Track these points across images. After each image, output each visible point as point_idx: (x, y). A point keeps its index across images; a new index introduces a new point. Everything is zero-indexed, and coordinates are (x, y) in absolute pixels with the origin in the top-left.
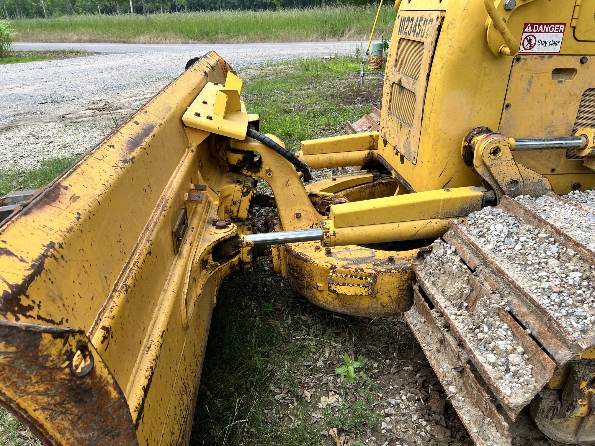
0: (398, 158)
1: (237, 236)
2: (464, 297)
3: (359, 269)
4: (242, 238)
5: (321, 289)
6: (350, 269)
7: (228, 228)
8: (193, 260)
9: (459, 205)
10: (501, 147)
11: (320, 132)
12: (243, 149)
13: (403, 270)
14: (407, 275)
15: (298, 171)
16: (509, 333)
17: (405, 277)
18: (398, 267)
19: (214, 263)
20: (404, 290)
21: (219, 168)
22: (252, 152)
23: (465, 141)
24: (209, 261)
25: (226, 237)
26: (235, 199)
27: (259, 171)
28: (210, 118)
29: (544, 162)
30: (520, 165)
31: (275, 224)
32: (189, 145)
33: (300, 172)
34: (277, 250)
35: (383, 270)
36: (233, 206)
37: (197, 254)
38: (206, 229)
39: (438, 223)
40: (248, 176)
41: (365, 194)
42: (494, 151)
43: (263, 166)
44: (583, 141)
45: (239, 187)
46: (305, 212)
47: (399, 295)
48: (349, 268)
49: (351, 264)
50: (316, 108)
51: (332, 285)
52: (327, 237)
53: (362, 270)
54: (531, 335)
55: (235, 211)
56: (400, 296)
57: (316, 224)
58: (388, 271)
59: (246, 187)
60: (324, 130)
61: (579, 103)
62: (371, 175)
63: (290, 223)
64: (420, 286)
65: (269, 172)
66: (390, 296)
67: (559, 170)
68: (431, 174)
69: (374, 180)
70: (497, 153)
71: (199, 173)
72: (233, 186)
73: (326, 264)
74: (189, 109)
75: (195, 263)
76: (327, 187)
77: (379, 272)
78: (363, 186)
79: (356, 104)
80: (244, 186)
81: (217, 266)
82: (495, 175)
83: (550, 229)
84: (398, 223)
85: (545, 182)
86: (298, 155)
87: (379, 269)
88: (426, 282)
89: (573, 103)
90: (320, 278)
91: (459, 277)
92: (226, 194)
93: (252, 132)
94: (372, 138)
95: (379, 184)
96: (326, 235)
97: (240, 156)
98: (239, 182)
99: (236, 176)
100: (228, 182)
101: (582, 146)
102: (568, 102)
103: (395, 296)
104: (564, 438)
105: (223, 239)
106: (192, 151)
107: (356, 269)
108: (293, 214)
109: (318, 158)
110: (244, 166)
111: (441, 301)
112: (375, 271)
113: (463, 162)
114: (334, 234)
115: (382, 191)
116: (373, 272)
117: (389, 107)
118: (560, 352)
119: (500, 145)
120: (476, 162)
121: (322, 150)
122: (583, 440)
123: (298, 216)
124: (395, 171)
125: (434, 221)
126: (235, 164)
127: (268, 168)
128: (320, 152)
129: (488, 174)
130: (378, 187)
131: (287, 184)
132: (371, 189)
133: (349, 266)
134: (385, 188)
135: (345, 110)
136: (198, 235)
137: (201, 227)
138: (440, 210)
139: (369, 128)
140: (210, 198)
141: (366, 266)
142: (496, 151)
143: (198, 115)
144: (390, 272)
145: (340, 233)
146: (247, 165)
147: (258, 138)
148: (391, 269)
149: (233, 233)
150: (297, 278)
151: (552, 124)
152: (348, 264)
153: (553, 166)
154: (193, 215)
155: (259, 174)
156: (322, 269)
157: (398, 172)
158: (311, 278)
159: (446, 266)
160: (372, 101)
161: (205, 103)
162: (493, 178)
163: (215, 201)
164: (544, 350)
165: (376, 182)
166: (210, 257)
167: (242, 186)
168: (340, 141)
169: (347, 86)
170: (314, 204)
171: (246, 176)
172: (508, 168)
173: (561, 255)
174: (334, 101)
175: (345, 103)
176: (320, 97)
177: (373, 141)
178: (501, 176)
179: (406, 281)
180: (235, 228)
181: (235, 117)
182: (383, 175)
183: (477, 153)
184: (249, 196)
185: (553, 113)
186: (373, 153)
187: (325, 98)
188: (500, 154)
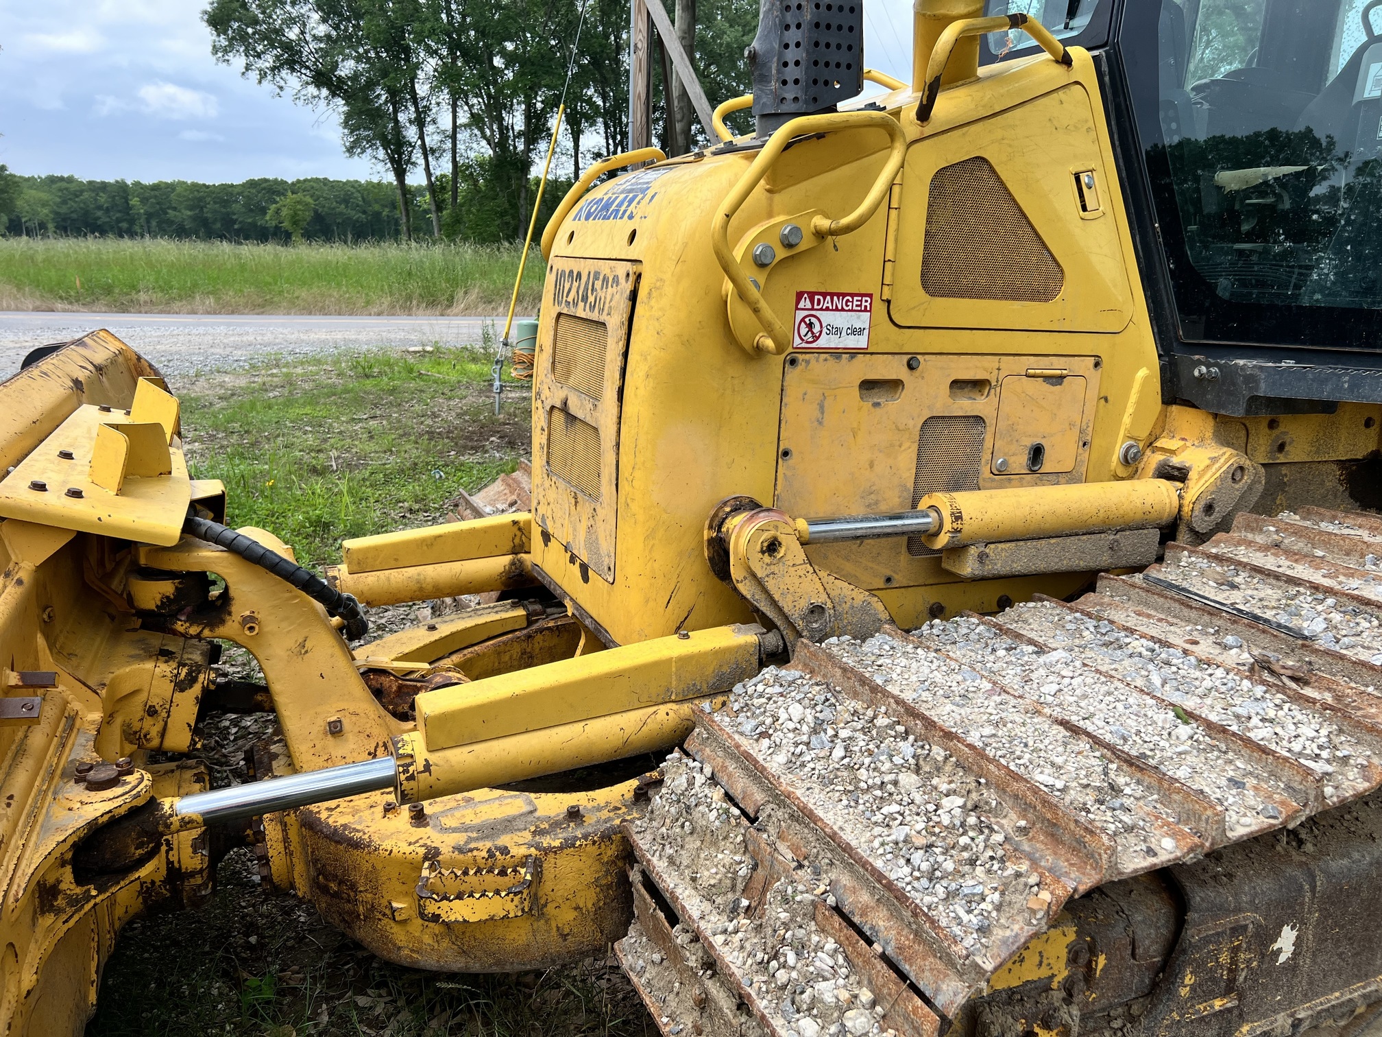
0: (576, 569)
1: (152, 804)
2: (740, 886)
3: (496, 848)
4: (166, 807)
5: (403, 917)
6: (475, 853)
7: (125, 783)
8: (6, 892)
9: (711, 669)
10: (782, 538)
11: (404, 517)
12: (175, 567)
13: (602, 837)
14: (613, 847)
15: (333, 615)
16: (841, 960)
17: (609, 853)
18: (590, 830)
19: (78, 890)
20: (609, 886)
21: (108, 620)
22: (203, 574)
23: (711, 527)
24: (63, 886)
25: (116, 812)
26: (155, 701)
27: (223, 622)
28: (76, 494)
29: (870, 565)
30: (823, 574)
31: (275, 756)
32: (11, 566)
33: (337, 617)
34: (279, 827)
35: (557, 843)
36: (149, 721)
37: (19, 873)
38: (55, 793)
39: (671, 713)
40: (192, 637)
41: (511, 657)
42: (769, 546)
43: (234, 609)
44: (932, 519)
45: (165, 669)
46: (354, 718)
47: (599, 900)
48: (471, 850)
49: (477, 839)
50: (392, 461)
51: (428, 903)
52: (407, 779)
53: (505, 851)
54: (884, 957)
55: (154, 732)
56: (601, 904)
57: (385, 745)
58: (569, 844)
59: (184, 665)
60: (411, 511)
61: (915, 447)
62: (521, 612)
63: (312, 751)
64: (643, 873)
65: (250, 622)
66: (577, 908)
67: (899, 579)
68: (647, 602)
69: (530, 623)
70: (775, 550)
71: (40, 640)
72: (149, 665)
73: (412, 847)
74: (15, 473)
75: (11, 899)
76: (414, 648)
77: (548, 851)
78: (504, 638)
79: (486, 452)
80: (181, 664)
81: (88, 898)
82: (776, 597)
83: (894, 706)
84: (583, 723)
85: (875, 605)
86: (336, 573)
87: (546, 841)
88: (655, 860)
89: (905, 446)
90: (400, 887)
91: (725, 838)
92: (126, 689)
93: (200, 524)
94: (516, 527)
95: (541, 631)
96: (404, 772)
97: (167, 588)
98: (166, 655)
99: (156, 640)
100: (131, 656)
101: (933, 529)
102: (898, 443)
103: (590, 905)
105: (106, 818)
106: (19, 582)
107: (489, 851)
108: (321, 724)
109: (388, 579)
110: (180, 611)
111: (691, 903)
112: (536, 848)
113: (712, 574)
114: (427, 767)
115: (550, 648)
116: (533, 851)
117: (548, 457)
118: (944, 987)
119: (778, 534)
120: (736, 572)
121: (396, 560)
123: (335, 729)
124: (572, 599)
125: (663, 709)
126: (153, 607)
127: (248, 613)
128: (393, 564)
129: (764, 596)
130: (539, 637)
131: (302, 649)
132: (524, 645)
133: (472, 845)
134: (556, 641)
135: (462, 465)
136: (29, 816)
137: (39, 791)
138: (674, 683)
139: (511, 505)
140: (76, 705)
141: (516, 839)
142: (772, 547)
143: (40, 487)
144: (573, 845)
145: (441, 763)
146: (189, 609)
147: (217, 540)
148: (576, 838)
149: (138, 796)
150: (336, 895)
151: (874, 488)
152: (470, 840)
153: (889, 573)
154: (14, 759)
155: (222, 630)
156: (402, 864)
157: (578, 601)
158: (375, 890)
159: (696, 814)
160: (523, 444)
161: (67, 456)
162: (774, 603)
163: (90, 711)
164: (914, 988)
165: (535, 627)
166: (67, 874)
167: (174, 665)
168: (440, 536)
169: (465, 413)
170: (378, 693)
171: (185, 636)
172: (801, 580)
173: (921, 762)
174: (435, 446)
175: (462, 450)
176: (401, 436)
177: (518, 533)
178: (790, 598)
179: (613, 862)
180: (145, 782)
181: (156, 489)
182: (549, 610)
183: (736, 553)
184: (197, 689)
185: (871, 465)
186: (521, 562)
187: (413, 438)
188: (782, 551)
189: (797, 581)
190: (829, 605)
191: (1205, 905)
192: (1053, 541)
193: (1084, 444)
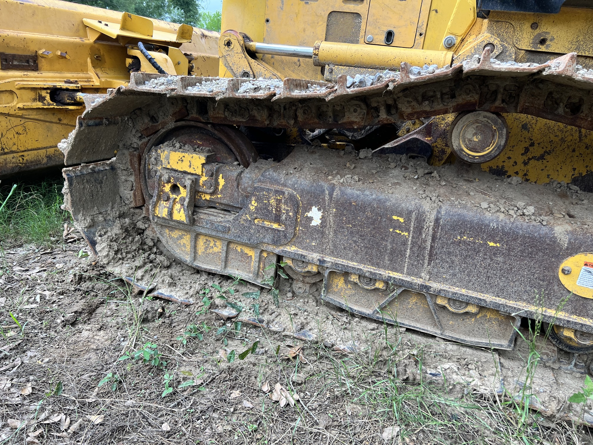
10: (232, 41)
12: (130, 54)
19: (51, 102)
24: (47, 99)
28: (106, 25)
30: (252, 61)
32: (86, 38)
42: (227, 43)
61: (325, 24)
70: (230, 45)
71: (89, 60)
81: (53, 105)
82: (230, 65)
89: (320, 23)
97: (130, 61)
102: (317, 22)
104: (181, 255)
110: (132, 69)
119: (231, 39)
122: (198, 265)
126: (127, 66)
146: (135, 69)
151: (305, 41)
162: (231, 68)
163: (97, 82)
166: (48, 96)
178: (236, 66)
185: (304, 30)
188: (232, 46)
189: (239, 60)
190: (251, 73)
191: (268, 176)
192: (370, 70)
193: (421, 35)
